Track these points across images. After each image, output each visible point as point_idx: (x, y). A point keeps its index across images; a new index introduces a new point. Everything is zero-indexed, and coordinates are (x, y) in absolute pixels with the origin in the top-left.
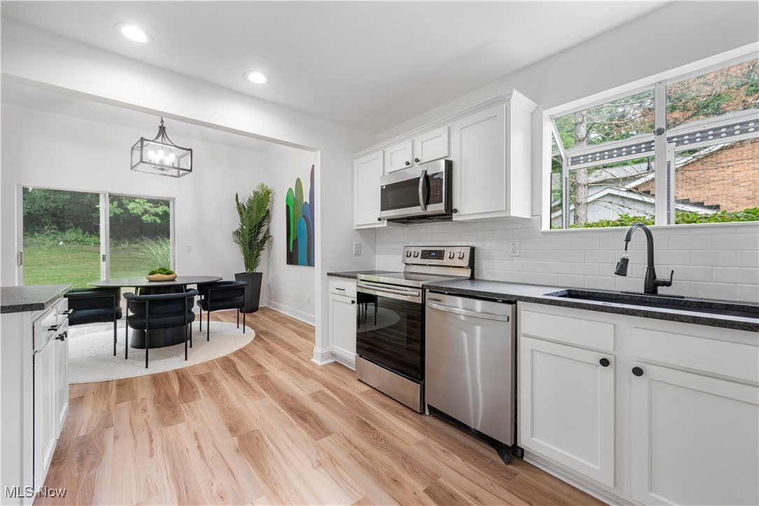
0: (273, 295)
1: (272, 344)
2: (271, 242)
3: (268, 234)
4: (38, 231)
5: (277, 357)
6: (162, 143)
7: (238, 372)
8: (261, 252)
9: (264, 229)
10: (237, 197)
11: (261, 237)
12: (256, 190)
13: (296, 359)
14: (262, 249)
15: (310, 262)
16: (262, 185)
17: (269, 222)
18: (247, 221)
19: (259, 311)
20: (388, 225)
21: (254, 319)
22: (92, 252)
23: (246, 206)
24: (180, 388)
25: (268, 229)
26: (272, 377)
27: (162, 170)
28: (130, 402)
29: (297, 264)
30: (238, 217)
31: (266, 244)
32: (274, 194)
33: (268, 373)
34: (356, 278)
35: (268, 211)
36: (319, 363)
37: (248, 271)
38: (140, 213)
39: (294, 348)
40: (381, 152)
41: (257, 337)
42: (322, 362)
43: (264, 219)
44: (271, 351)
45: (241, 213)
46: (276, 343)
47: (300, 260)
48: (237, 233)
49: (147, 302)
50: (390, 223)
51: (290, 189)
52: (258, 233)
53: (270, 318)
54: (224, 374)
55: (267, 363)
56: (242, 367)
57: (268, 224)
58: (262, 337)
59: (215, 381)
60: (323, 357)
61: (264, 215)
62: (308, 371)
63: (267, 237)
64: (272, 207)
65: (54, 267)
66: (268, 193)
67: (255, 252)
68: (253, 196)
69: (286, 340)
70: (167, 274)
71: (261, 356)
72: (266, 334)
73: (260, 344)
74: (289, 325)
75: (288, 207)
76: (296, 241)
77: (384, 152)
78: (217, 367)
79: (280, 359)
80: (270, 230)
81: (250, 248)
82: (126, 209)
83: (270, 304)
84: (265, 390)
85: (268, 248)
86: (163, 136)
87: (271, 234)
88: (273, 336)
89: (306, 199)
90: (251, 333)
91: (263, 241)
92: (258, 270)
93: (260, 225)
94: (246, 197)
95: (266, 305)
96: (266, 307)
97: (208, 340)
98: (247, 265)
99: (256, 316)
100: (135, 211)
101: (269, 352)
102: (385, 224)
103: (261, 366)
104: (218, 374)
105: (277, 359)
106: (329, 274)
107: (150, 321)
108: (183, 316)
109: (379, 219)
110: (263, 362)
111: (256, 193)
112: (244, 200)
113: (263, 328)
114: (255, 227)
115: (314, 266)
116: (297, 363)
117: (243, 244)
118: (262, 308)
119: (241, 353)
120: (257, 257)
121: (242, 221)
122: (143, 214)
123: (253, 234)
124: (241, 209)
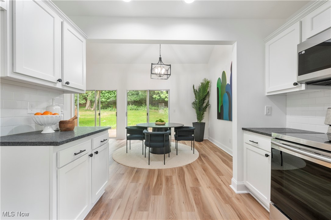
0: (211, 134)
1: (207, 165)
2: (210, 108)
3: (209, 103)
4: (142, 106)
5: (208, 176)
6: (160, 64)
7: (184, 181)
8: (205, 113)
9: (206, 101)
10: (194, 86)
11: (205, 105)
12: (202, 82)
13: (219, 181)
14: (205, 111)
15: (230, 119)
16: (205, 79)
17: (209, 97)
18: (198, 98)
19: (204, 141)
20: (306, 88)
21: (200, 146)
22: (153, 112)
23: (197, 90)
24: (156, 182)
25: (208, 101)
26: (202, 192)
27: (160, 76)
28: (135, 183)
29: (223, 120)
30: (194, 96)
31: (207, 109)
32: (211, 83)
33: (200, 188)
34: (270, 135)
35: (208, 92)
36: (236, 191)
37: (199, 121)
38: (164, 98)
39: (219, 171)
40: (298, 23)
41: (200, 158)
42: (237, 190)
43: (206, 96)
44: (205, 170)
45: (195, 94)
46: (210, 165)
47: (224, 118)
48: (194, 103)
49: (149, 135)
50: (309, 86)
51: (219, 78)
52: (203, 103)
53: (208, 146)
54: (178, 179)
55: (201, 178)
56: (188, 177)
57: (208, 99)
58: (202, 158)
59: (172, 184)
60: (239, 187)
61: (206, 94)
62: (227, 196)
63: (208, 105)
64: (210, 90)
65: (143, 117)
66: (208, 83)
67: (202, 113)
68: (201, 85)
69: (215, 163)
70: (162, 122)
71: (199, 172)
72: (205, 156)
73: (200, 163)
74: (218, 153)
75: (218, 88)
76: (222, 107)
77: (301, 23)
78: (176, 172)
79: (209, 177)
80: (210, 101)
81: (199, 110)
82: (161, 97)
83: (209, 138)
84: (196, 204)
85: (208, 110)
86: (161, 61)
87: (210, 103)
88: (208, 159)
89: (228, 82)
90: (197, 153)
91: (206, 107)
92: (203, 121)
93: (204, 99)
94: (197, 86)
95: (207, 139)
96: (207, 140)
97: (177, 155)
98: (198, 119)
99: (201, 144)
100: (163, 97)
101: (204, 170)
102: (303, 87)
103: (197, 180)
104: (175, 179)
105: (207, 177)
106: (243, 129)
107: (151, 143)
108: (163, 143)
109: (295, 84)
110: (199, 177)
111: (202, 83)
112: (197, 88)
113: (204, 153)
114: (202, 100)
115: (232, 121)
116: (220, 185)
117: (196, 108)
118: (205, 140)
119: (189, 166)
120: (203, 115)
121: (196, 97)
122: (165, 98)
123: (201, 104)
124: (195, 91)
